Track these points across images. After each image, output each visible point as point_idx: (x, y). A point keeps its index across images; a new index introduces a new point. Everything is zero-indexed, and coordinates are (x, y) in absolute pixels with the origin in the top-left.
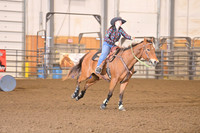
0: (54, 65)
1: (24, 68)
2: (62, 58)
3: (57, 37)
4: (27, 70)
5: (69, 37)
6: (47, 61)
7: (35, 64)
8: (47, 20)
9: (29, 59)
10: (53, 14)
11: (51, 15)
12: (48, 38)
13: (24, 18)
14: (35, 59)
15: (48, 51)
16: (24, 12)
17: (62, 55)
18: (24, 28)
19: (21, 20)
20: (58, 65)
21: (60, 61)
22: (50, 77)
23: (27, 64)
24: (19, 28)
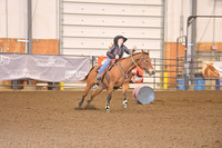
0: (196, 75)
1: (162, 78)
2: (205, 67)
3: (200, 44)
4: (166, 80)
5: (214, 44)
6: (188, 71)
7: (174, 74)
8: (188, 24)
9: (168, 69)
10: (195, 17)
11: (193, 18)
12: (189, 44)
13: (163, 24)
14: (174, 69)
15: (189, 59)
16: (163, 17)
17: (205, 64)
18: (163, 35)
19: (160, 26)
20: (201, 75)
21: (203, 71)
22: (192, 88)
23: (166, 74)
24: (158, 34)
